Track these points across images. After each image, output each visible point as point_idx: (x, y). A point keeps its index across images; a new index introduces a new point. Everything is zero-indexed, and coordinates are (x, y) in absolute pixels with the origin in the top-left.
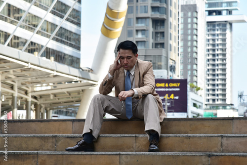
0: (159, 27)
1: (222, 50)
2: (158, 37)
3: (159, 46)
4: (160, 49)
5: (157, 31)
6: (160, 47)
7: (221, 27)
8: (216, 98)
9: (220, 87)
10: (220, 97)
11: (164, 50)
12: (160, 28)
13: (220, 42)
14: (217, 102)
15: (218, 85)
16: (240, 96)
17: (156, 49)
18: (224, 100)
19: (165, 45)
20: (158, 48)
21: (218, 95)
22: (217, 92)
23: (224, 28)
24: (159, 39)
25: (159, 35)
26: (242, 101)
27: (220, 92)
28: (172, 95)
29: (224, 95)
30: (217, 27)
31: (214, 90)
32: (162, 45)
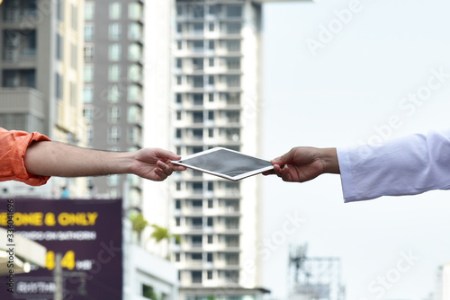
0: (17, 13)
1: (227, 96)
2: (12, 47)
3: (16, 81)
4: (19, 90)
5: (9, 25)
6: (21, 85)
7: (223, 16)
8: (205, 265)
9: (220, 228)
10: (220, 264)
11: (34, 96)
12: (22, 14)
13: (219, 68)
14: (206, 283)
15: (210, 221)
16: (297, 261)
17: (7, 90)
18: (232, 274)
19: (39, 76)
20: (12, 86)
21: (210, 257)
22: (206, 247)
23: (234, 19)
24: (16, 54)
25: (16, 41)
26: (302, 278)
27: (218, 246)
28: (70, 256)
29: (232, 257)
30: (209, 18)
31: (197, 239)
32: (28, 76)
